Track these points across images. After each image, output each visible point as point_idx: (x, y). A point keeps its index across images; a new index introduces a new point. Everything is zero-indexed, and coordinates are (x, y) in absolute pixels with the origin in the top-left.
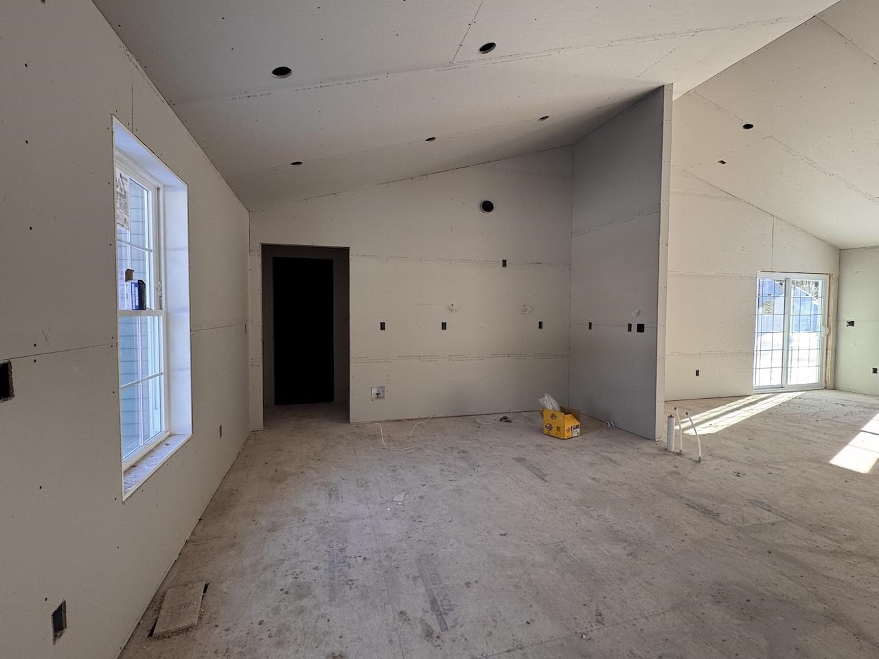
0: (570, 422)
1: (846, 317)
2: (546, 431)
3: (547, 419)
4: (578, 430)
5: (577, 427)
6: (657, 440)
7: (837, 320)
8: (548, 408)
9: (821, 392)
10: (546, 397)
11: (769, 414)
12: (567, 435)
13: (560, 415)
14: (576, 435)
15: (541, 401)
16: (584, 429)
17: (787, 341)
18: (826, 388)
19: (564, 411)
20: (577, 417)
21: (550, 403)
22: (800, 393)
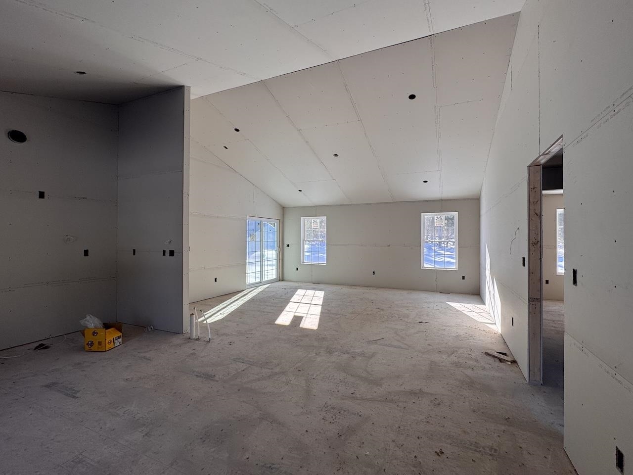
0: (112, 335)
1: (286, 243)
2: (87, 348)
3: (89, 337)
4: (120, 340)
5: (119, 337)
6: (184, 333)
7: (283, 244)
8: (90, 327)
9: (277, 283)
10: (88, 318)
11: (252, 300)
12: (108, 347)
13: (102, 332)
14: (118, 344)
15: (82, 322)
16: (126, 337)
17: (262, 256)
18: (280, 280)
19: (107, 326)
20: (120, 330)
21: (92, 322)
22: (268, 285)
